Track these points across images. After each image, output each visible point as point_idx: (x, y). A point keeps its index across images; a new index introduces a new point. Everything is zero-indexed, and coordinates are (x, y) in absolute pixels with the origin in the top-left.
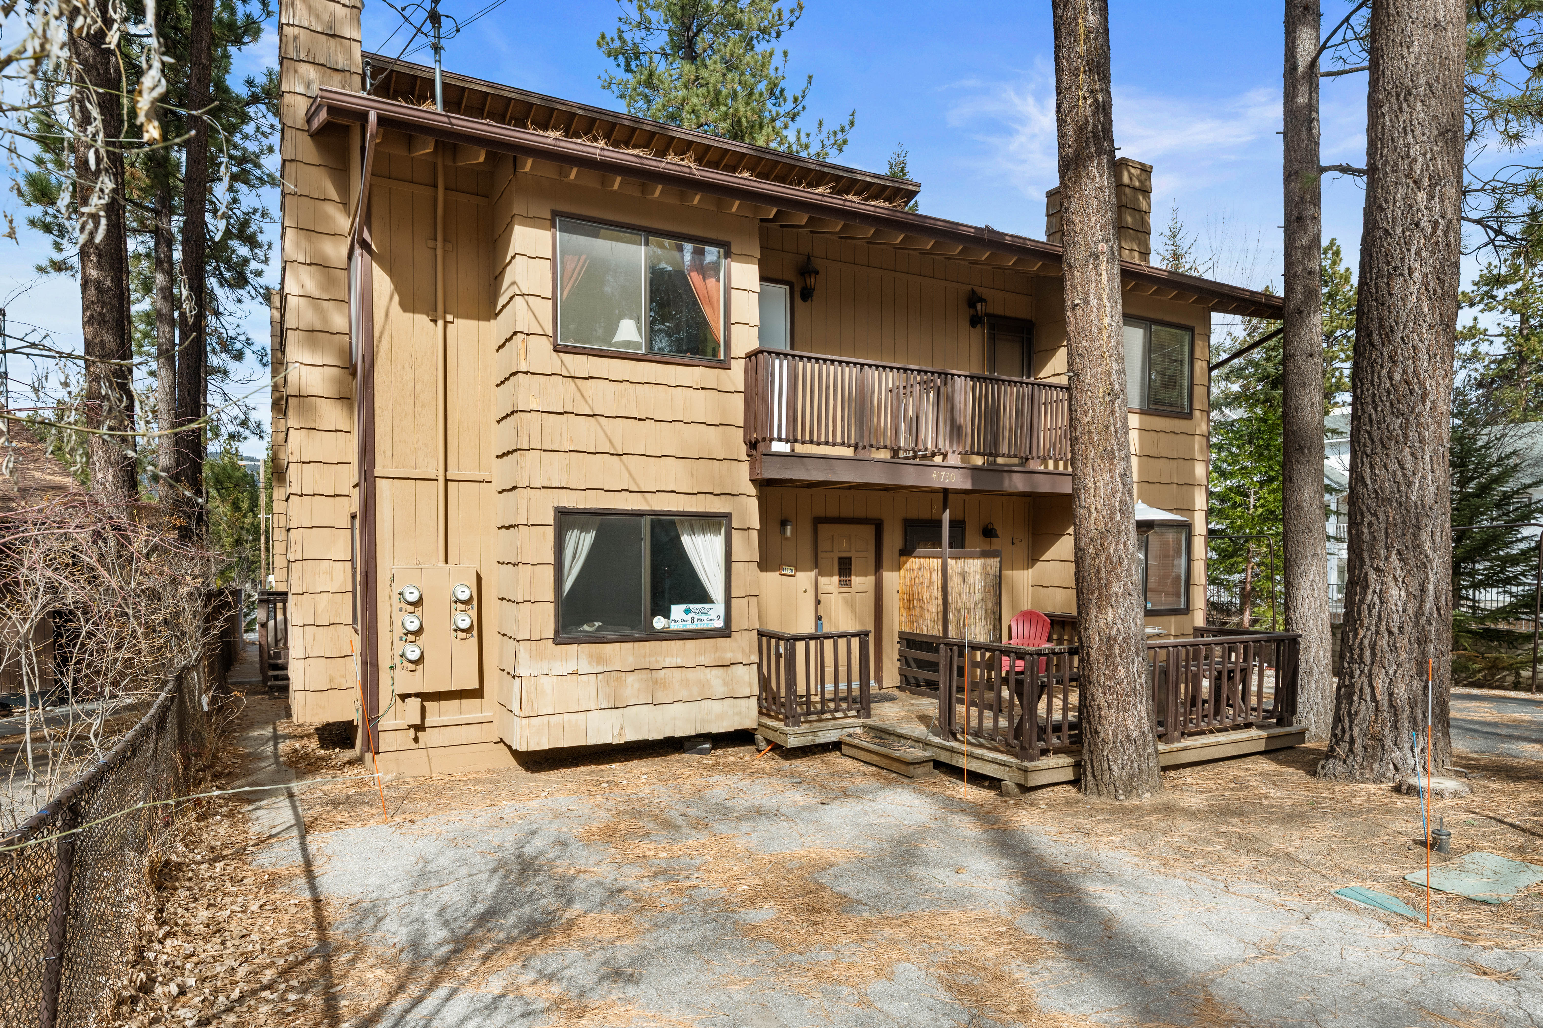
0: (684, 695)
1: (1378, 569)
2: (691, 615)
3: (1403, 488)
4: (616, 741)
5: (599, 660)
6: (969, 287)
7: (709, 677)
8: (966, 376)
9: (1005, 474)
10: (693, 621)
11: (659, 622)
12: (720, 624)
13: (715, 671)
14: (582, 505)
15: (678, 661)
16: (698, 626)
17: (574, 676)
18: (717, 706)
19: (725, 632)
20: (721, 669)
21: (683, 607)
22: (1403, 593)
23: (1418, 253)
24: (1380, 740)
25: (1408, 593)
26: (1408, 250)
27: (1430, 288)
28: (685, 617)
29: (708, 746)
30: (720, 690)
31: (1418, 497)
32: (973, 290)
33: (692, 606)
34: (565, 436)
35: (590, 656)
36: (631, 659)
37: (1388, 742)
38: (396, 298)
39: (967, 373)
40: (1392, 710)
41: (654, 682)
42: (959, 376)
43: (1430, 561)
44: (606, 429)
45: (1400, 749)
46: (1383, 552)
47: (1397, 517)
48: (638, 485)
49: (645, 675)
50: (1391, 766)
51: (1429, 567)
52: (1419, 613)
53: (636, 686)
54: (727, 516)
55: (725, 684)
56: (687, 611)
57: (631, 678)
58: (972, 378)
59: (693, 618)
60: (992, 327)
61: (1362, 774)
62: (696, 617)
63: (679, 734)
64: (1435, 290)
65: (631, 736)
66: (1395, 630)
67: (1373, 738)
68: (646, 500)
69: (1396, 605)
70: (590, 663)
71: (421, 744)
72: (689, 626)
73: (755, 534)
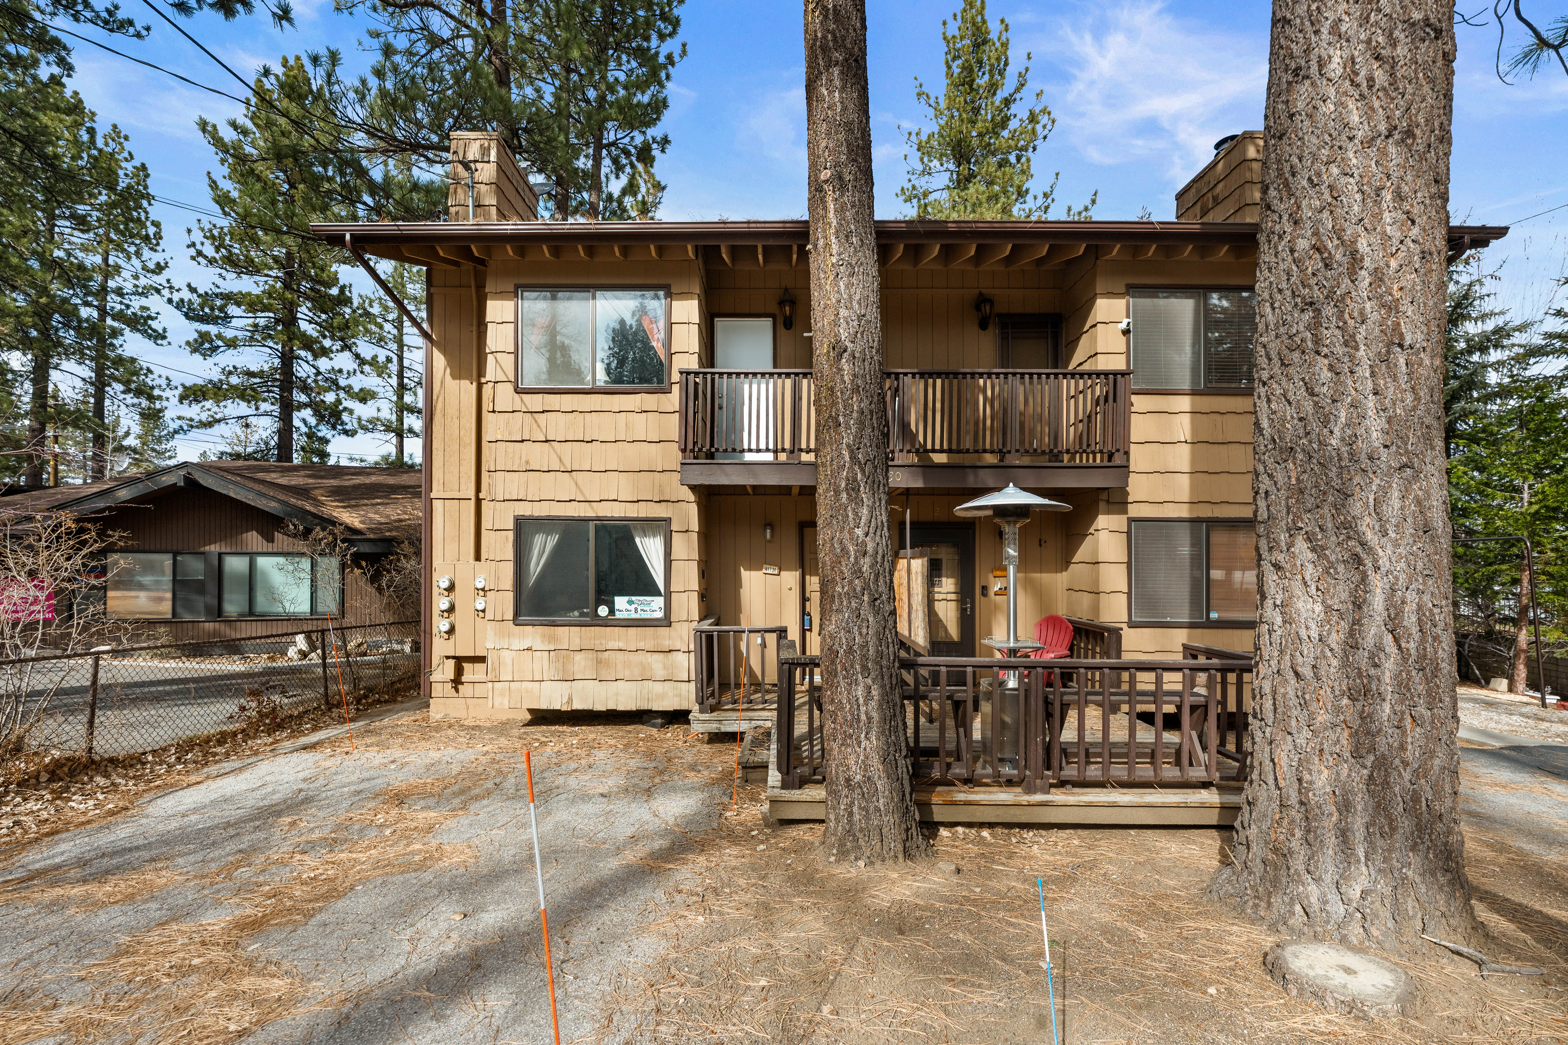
0: (627, 674)
1: (1277, 567)
2: (633, 606)
3: (1315, 426)
4: (564, 708)
5: (552, 639)
6: (977, 291)
7: (650, 660)
8: (914, 375)
9: (968, 470)
10: (636, 610)
11: (603, 611)
12: (660, 615)
13: (656, 656)
14: (536, 514)
15: (622, 645)
16: (640, 615)
17: (530, 652)
18: (658, 687)
19: (666, 621)
20: (662, 655)
21: (626, 598)
22: (1318, 608)
23: (1335, 30)
24: (1284, 854)
25: (1328, 609)
26: (1317, 32)
27: (1361, 78)
28: (629, 607)
29: (659, 721)
30: (660, 674)
31: (1343, 439)
32: (980, 293)
33: (634, 598)
34: (524, 459)
35: (543, 636)
36: (578, 641)
37: (1298, 864)
38: (448, 370)
39: (916, 371)
40: (1303, 809)
41: (599, 662)
42: (905, 374)
43: (1370, 551)
44: (558, 451)
45: (1318, 880)
46: (1283, 537)
47: (1305, 477)
48: (584, 496)
49: (591, 655)
50: (1298, 908)
51: (1369, 563)
52: (1352, 644)
53: (583, 663)
54: (668, 521)
55: (665, 668)
56: (630, 603)
57: (579, 657)
58: (922, 375)
59: (636, 609)
60: (1003, 326)
61: (1256, 906)
62: (639, 608)
63: (621, 708)
64: (1371, 80)
65: (578, 705)
66: (1307, 672)
67: (1275, 850)
68: (592, 508)
69: (1307, 628)
70: (542, 642)
71: (461, 695)
72: (634, 616)
73: (695, 536)
